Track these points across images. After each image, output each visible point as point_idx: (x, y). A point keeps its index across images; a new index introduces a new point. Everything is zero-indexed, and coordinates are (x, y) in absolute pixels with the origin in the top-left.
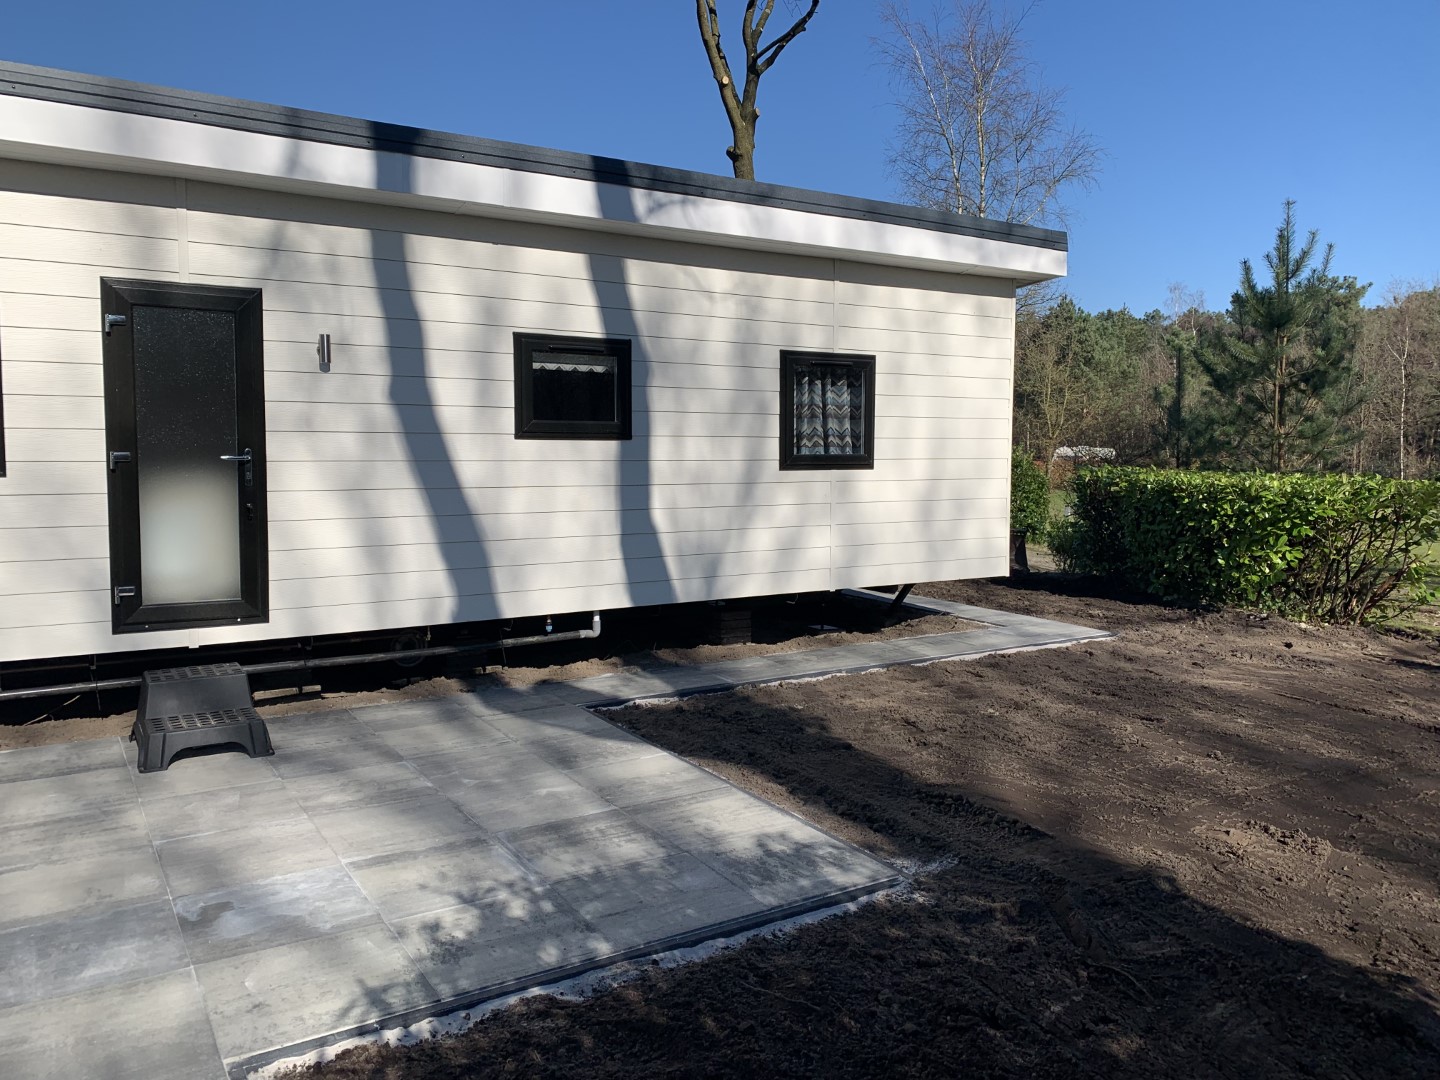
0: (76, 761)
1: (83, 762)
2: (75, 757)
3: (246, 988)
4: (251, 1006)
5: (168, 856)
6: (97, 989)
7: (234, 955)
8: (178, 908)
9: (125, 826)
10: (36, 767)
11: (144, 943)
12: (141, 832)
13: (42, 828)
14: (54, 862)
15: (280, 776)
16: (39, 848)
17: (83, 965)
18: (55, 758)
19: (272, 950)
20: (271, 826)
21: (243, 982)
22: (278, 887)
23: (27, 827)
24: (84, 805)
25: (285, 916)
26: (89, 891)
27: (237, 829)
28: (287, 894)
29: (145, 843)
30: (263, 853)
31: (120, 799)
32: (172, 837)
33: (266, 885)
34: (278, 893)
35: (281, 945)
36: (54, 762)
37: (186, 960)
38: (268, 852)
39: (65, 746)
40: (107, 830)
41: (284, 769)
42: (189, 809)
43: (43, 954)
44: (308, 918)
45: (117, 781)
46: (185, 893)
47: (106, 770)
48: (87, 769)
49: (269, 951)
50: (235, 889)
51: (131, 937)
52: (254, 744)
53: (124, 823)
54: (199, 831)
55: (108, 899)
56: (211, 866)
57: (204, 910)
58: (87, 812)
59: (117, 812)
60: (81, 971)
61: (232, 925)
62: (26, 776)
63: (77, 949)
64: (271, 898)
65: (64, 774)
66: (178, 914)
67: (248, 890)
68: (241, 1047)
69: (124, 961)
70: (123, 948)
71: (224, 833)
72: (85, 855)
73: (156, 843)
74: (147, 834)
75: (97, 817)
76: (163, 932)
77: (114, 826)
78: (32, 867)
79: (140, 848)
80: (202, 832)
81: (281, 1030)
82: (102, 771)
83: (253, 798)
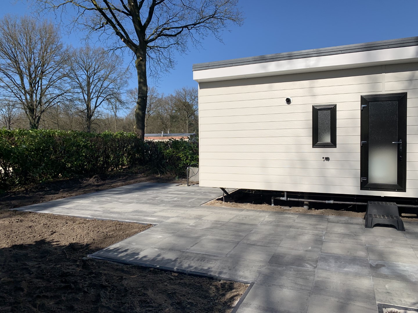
0: (349, 221)
1: (351, 222)
2: (349, 220)
3: (386, 287)
4: (386, 292)
5: (370, 249)
6: (347, 273)
7: (383, 278)
8: (370, 262)
9: (359, 239)
10: (340, 221)
11: (360, 267)
12: (363, 242)
13: (340, 235)
14: (341, 243)
15: (406, 237)
16: (338, 239)
17: (345, 267)
18: (345, 220)
19: (395, 281)
20: (401, 249)
21: (385, 286)
22: (400, 266)
23: (336, 233)
24: (350, 232)
25: (401, 274)
26: (348, 252)
27: (390, 248)
28: (402, 268)
29: (364, 244)
30: (397, 256)
31: (359, 233)
32: (372, 245)
33: (396, 264)
34: (399, 267)
35: (398, 280)
36: (344, 220)
37: (370, 275)
38: (398, 256)
39: (348, 217)
40: (355, 239)
41: (407, 236)
42: (377, 239)
43: (336, 262)
44: (408, 276)
45: (359, 228)
46: (372, 259)
47: (357, 225)
48: (352, 224)
49: (394, 281)
50: (387, 262)
51: (357, 265)
52: (399, 227)
53: (359, 238)
54: (379, 245)
55: (352, 255)
56: (381, 255)
57: (377, 265)
58: (351, 234)
59: (358, 235)
60: (344, 269)
61: (384, 271)
62: (338, 222)
63: (344, 263)
64: (397, 267)
65: (346, 224)
66: (370, 263)
67: (391, 264)
68: (382, 300)
69: (354, 270)
70: (354, 267)
71: (386, 248)
72: (349, 243)
73: (367, 245)
74: (365, 243)
75: (353, 235)
76: (365, 266)
77: (357, 238)
78: (336, 242)
79: (362, 245)
80: (380, 246)
81: (394, 301)
82: (356, 225)
83: (396, 241)
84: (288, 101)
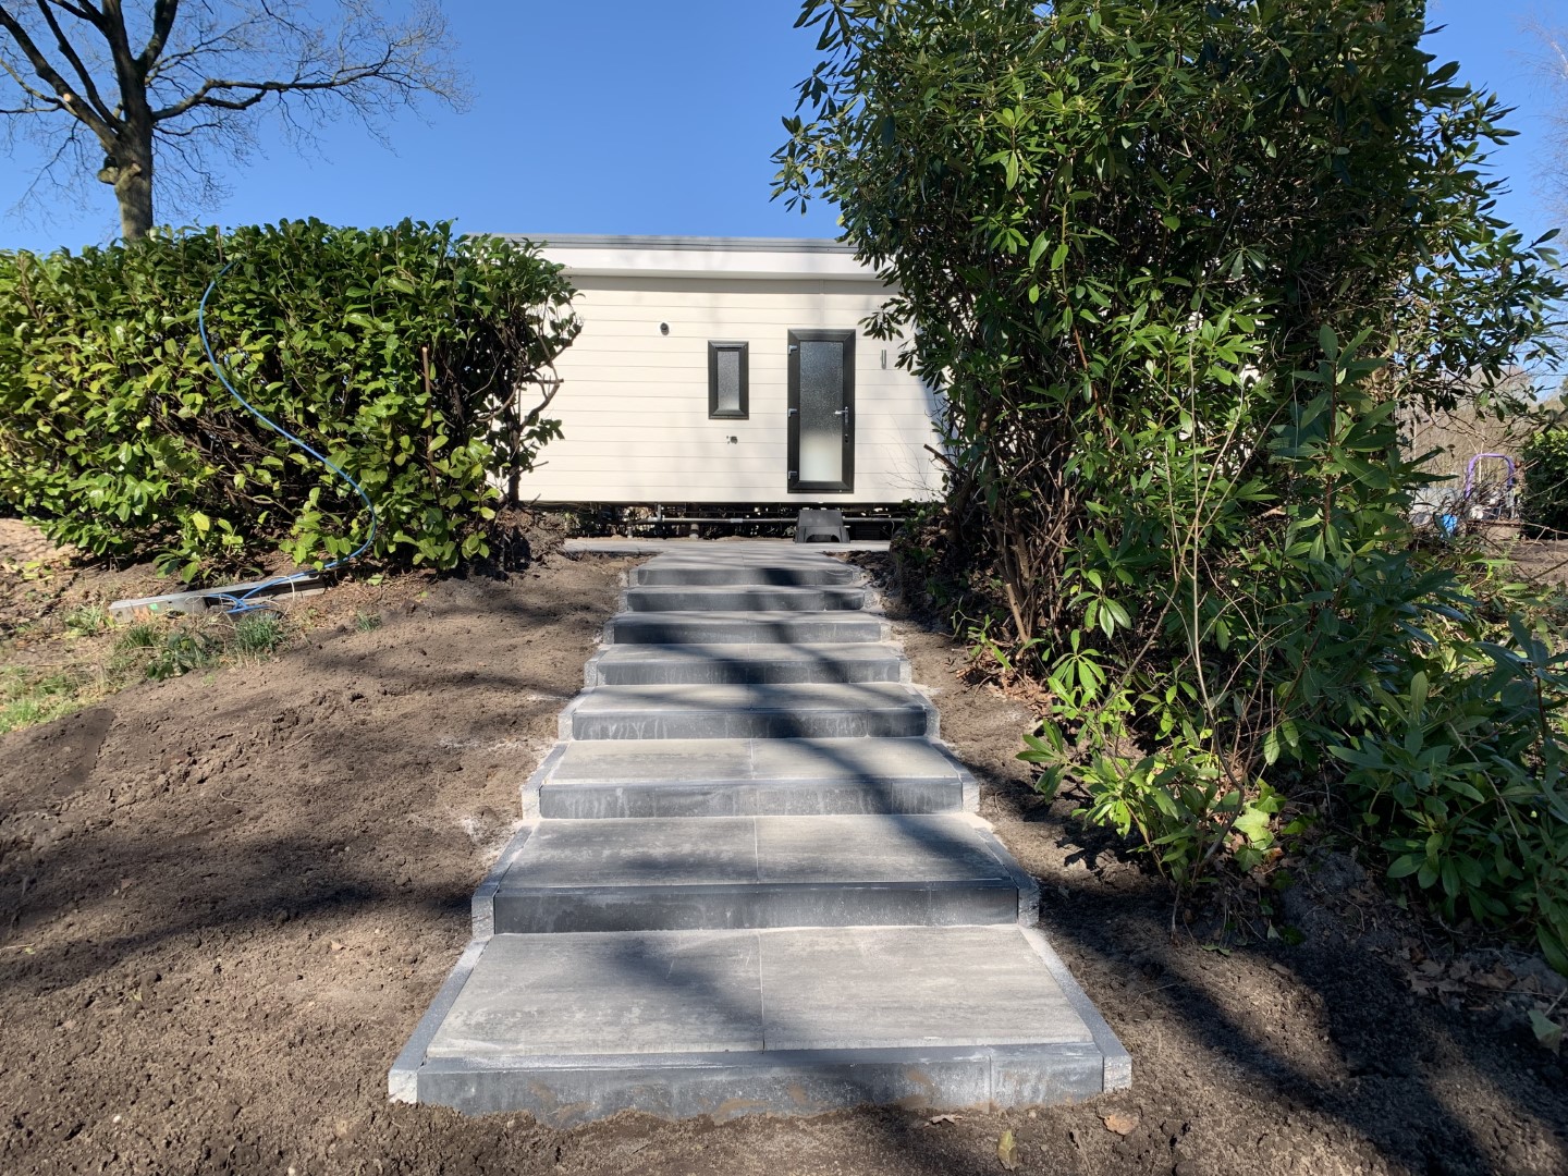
84: (665, 329)
